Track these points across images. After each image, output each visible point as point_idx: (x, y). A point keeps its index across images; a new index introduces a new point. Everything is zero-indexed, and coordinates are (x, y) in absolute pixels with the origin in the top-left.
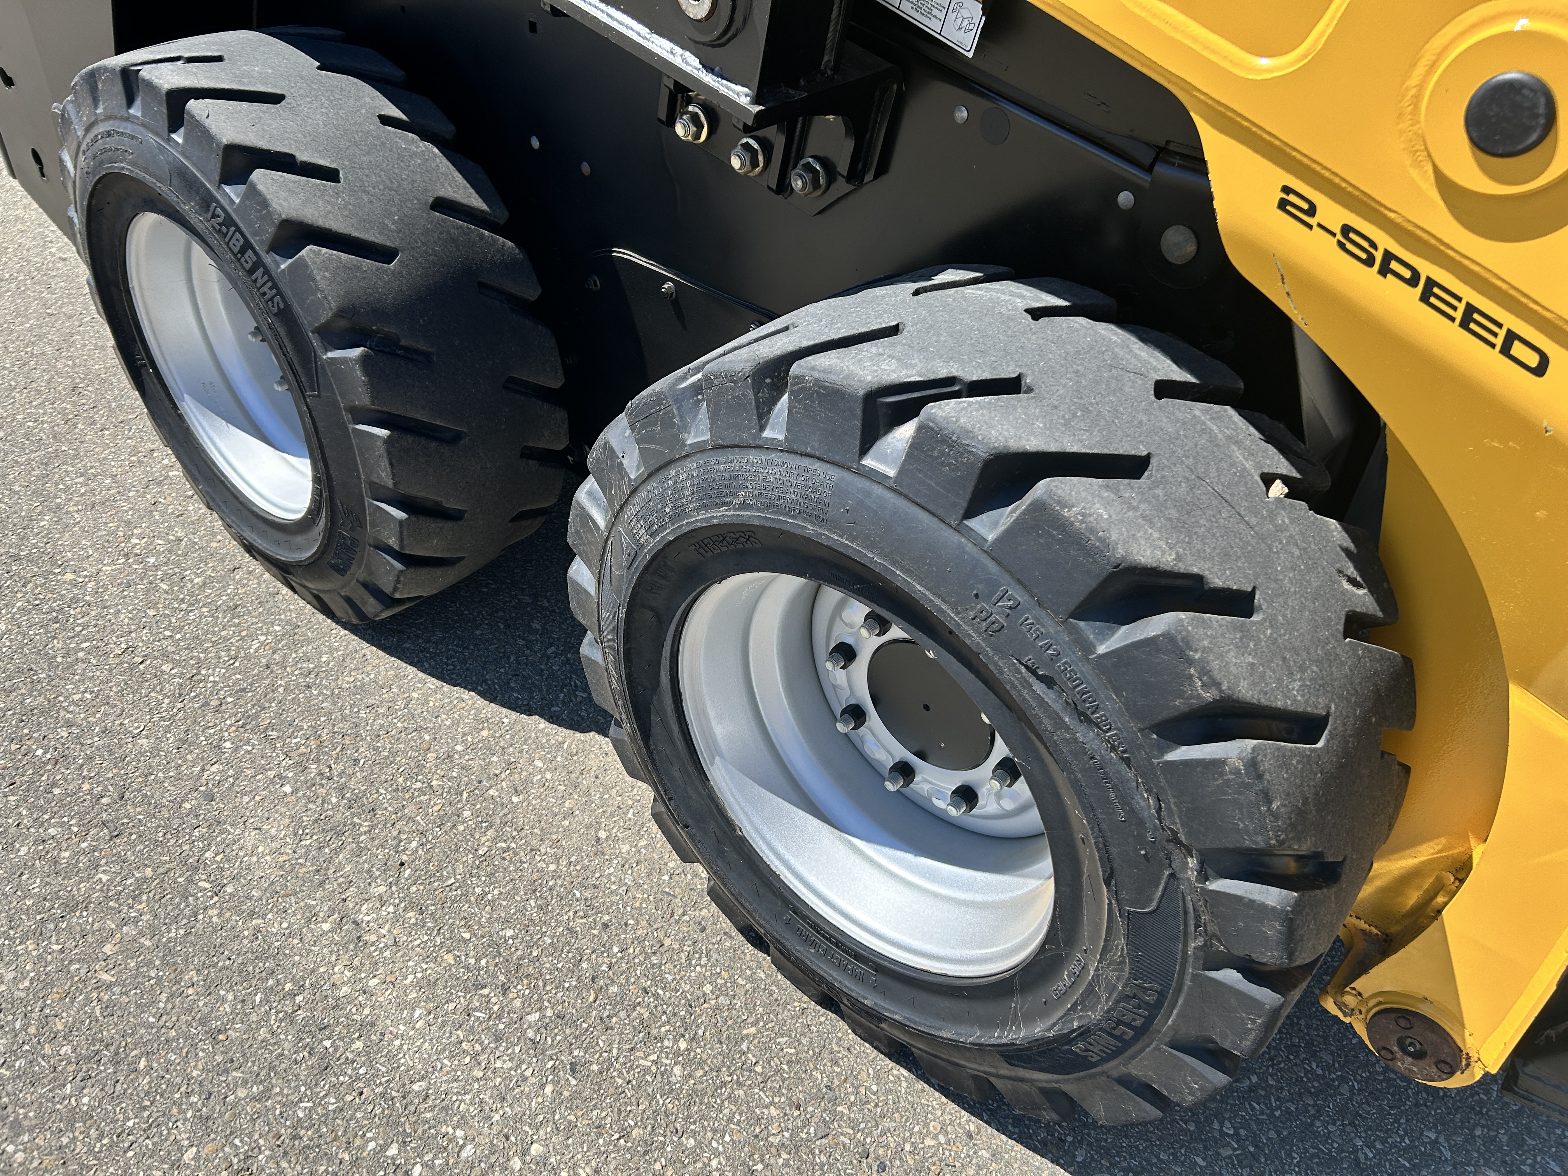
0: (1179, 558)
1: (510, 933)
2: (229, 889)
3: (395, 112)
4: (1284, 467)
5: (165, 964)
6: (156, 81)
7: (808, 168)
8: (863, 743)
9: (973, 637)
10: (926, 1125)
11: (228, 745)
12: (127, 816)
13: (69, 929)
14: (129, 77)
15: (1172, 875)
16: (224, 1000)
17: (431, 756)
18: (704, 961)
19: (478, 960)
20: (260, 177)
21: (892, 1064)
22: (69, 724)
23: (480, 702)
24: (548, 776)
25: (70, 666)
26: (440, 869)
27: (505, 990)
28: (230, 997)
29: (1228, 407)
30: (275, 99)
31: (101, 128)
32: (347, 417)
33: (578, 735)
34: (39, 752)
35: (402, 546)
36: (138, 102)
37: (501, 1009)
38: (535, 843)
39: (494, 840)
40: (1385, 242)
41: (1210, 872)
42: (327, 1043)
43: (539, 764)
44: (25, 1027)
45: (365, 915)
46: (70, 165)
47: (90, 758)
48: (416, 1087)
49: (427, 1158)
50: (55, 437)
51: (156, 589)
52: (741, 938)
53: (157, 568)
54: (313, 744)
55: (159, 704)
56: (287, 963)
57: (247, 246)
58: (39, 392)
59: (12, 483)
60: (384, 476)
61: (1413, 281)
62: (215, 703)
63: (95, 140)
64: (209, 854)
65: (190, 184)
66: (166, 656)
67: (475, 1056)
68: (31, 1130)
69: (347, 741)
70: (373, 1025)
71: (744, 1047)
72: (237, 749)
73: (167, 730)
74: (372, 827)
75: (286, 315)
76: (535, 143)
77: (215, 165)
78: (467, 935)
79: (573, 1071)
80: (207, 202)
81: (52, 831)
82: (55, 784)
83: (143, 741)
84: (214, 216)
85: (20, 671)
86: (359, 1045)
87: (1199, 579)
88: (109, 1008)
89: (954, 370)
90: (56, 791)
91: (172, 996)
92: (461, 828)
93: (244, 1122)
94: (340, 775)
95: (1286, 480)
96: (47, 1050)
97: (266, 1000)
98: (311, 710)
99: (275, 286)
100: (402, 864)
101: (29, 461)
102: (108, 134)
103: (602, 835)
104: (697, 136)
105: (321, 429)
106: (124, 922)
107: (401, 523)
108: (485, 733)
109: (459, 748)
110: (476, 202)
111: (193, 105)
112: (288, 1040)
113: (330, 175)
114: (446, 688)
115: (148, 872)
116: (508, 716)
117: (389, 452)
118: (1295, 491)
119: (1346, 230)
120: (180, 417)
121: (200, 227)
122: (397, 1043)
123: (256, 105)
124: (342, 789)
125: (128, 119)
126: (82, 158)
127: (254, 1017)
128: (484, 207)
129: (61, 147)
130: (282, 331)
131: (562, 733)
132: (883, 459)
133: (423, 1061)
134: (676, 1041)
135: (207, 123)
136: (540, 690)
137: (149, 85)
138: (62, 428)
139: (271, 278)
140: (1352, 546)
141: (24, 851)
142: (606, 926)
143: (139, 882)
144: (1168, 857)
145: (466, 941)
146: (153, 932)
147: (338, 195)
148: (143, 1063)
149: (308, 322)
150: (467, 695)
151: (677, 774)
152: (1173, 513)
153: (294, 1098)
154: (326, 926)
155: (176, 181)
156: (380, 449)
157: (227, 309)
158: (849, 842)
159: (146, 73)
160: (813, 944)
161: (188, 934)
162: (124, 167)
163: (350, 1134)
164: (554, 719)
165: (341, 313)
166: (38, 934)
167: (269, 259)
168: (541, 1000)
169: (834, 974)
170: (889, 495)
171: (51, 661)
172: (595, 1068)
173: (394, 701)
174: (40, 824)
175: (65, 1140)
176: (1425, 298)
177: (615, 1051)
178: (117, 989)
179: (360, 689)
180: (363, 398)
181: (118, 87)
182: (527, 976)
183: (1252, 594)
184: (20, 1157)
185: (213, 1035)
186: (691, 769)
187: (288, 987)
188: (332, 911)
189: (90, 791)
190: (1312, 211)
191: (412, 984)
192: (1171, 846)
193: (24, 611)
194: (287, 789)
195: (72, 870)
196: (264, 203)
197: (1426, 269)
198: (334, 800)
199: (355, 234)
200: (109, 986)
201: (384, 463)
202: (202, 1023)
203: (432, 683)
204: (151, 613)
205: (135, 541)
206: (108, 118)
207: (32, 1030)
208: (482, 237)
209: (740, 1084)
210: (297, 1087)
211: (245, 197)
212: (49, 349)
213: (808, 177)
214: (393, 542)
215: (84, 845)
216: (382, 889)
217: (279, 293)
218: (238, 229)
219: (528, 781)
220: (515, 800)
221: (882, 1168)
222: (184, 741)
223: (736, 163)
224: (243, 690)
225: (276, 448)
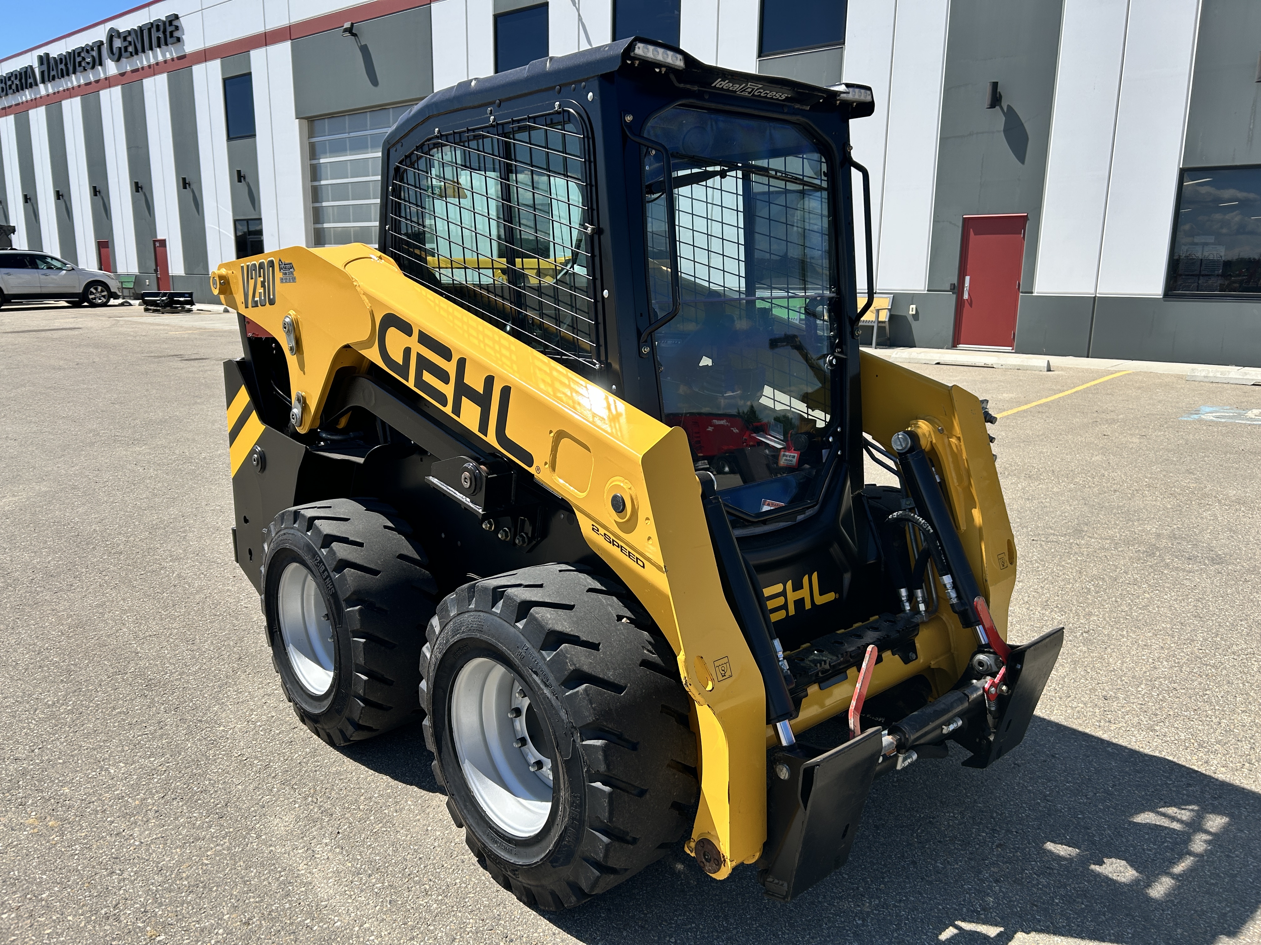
0: (572, 630)
1: (378, 858)
2: (263, 837)
3: (391, 525)
4: (629, 614)
5: (231, 859)
6: (306, 514)
7: (522, 536)
8: (527, 755)
9: (517, 662)
10: (536, 929)
11: (275, 789)
12: (227, 811)
13: (195, 846)
14: (296, 514)
15: (574, 740)
16: (252, 872)
17: (362, 798)
18: (460, 872)
19: (361, 866)
20: (335, 545)
21: (529, 909)
22: (210, 780)
23: (390, 780)
24: (412, 807)
25: (215, 760)
26: (355, 835)
27: (370, 876)
28: (255, 871)
29: (614, 598)
30: (346, 520)
31: (282, 532)
32: (351, 634)
33: (431, 794)
34: (195, 788)
35: (364, 694)
36: (298, 522)
37: (366, 882)
38: (398, 829)
39: (381, 827)
40: (612, 537)
41: (584, 738)
42: (290, 888)
43: (409, 803)
44: (170, 875)
45: (318, 849)
46: (266, 548)
47: (216, 791)
48: (323, 903)
49: (321, 924)
50: (227, 677)
51: (258, 734)
52: (479, 866)
53: (260, 726)
54: (312, 791)
55: (249, 774)
56: (281, 862)
57: (326, 570)
58: (223, 660)
59: (204, 694)
60: (361, 660)
61: (618, 547)
62: (273, 775)
63: (279, 537)
64: (258, 826)
65: (309, 548)
66: (256, 758)
67: (351, 896)
68: (166, 905)
69: (327, 790)
70: (311, 883)
71: (467, 900)
72: (279, 791)
73: (251, 783)
74: (329, 820)
75: (335, 596)
76: (443, 536)
77: (320, 542)
78: (359, 857)
79: (390, 903)
80: (315, 554)
81: (195, 815)
82: (199, 799)
83: (240, 787)
84: (316, 560)
85: (193, 760)
86: (303, 889)
87: (578, 637)
88: (205, 872)
89: (522, 582)
90: (199, 802)
91: (231, 869)
92: (368, 822)
93: (251, 909)
94: (321, 802)
95: (628, 618)
96: (178, 882)
97: (269, 872)
98: (315, 779)
99: (333, 584)
100: (338, 833)
101: (213, 686)
102: (284, 534)
103: (430, 828)
104: (490, 528)
105: (340, 642)
106: (218, 845)
107: (365, 681)
108: (389, 791)
109: (376, 795)
110: (416, 556)
111: (316, 522)
112: (274, 886)
113: (361, 545)
114: (377, 774)
115: (231, 830)
116: (401, 785)
117: (364, 649)
118: (632, 621)
119: (605, 534)
120: (286, 653)
121: (310, 565)
122: (319, 889)
123: (339, 522)
124: (320, 807)
125: (292, 528)
126: (272, 544)
127: (263, 878)
128: (419, 558)
129: (264, 542)
130: (332, 601)
131: (424, 792)
132: (497, 609)
133: (328, 896)
134: (438, 896)
135: (320, 527)
136: (419, 777)
137: (303, 516)
138: (231, 673)
139: (332, 581)
140: (653, 641)
141: (182, 820)
142: (420, 858)
143: (226, 833)
144: (572, 734)
145: (358, 860)
146: (229, 849)
147: (362, 551)
148: (215, 888)
149: (342, 596)
150: (385, 777)
151: (451, 770)
152: (575, 619)
153: (273, 903)
154: (301, 851)
155: (305, 549)
156: (361, 647)
157: (315, 607)
158: (518, 801)
159: (302, 512)
160: (496, 842)
161: (242, 850)
162: (288, 546)
163: (292, 915)
164: (420, 787)
165: (354, 593)
166: (182, 847)
167: (332, 574)
168: (384, 880)
169: (502, 854)
170: (498, 619)
171: (207, 758)
172: (400, 902)
173: (352, 778)
174: (190, 812)
175: (178, 909)
176: (622, 550)
177: (410, 898)
178: (210, 866)
179: (339, 773)
180: (357, 626)
181: (292, 517)
182: (381, 872)
183: (599, 644)
184: (160, 913)
185: (245, 882)
186: (456, 765)
187: (279, 869)
188: (304, 847)
189: (213, 803)
190: (598, 530)
191: (331, 872)
192: (573, 730)
193: (200, 740)
194: (297, 806)
195: (200, 827)
196: (334, 553)
197: (621, 543)
198: (316, 810)
199: (365, 565)
200: (206, 865)
201: (362, 654)
202: (241, 878)
203: (371, 772)
204: (254, 742)
205: (253, 716)
206: (285, 528)
207: (173, 876)
208: (416, 569)
209: (460, 912)
210: (274, 900)
211: (328, 553)
212: (231, 643)
213: (521, 539)
214: (361, 692)
215: (207, 820)
216: (327, 841)
217: (334, 587)
218: (324, 564)
219: (403, 808)
220: (395, 814)
221: (511, 941)
222: (257, 788)
223: (500, 536)
224: (287, 771)
225: (324, 668)
